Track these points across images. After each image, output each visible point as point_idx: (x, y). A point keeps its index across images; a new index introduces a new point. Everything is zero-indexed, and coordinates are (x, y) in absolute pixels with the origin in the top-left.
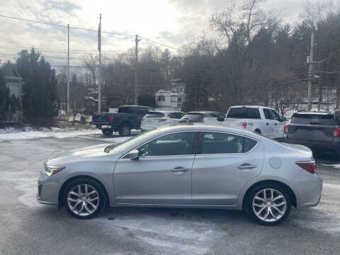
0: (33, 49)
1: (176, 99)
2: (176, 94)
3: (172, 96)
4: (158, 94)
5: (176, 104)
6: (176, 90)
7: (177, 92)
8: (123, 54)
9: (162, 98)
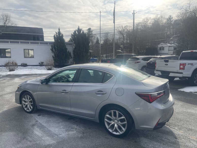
0: (79, 27)
1: (172, 48)
2: (173, 45)
3: (170, 46)
4: (160, 46)
5: (172, 52)
6: (173, 42)
7: (174, 43)
8: (139, 23)
9: (162, 48)
